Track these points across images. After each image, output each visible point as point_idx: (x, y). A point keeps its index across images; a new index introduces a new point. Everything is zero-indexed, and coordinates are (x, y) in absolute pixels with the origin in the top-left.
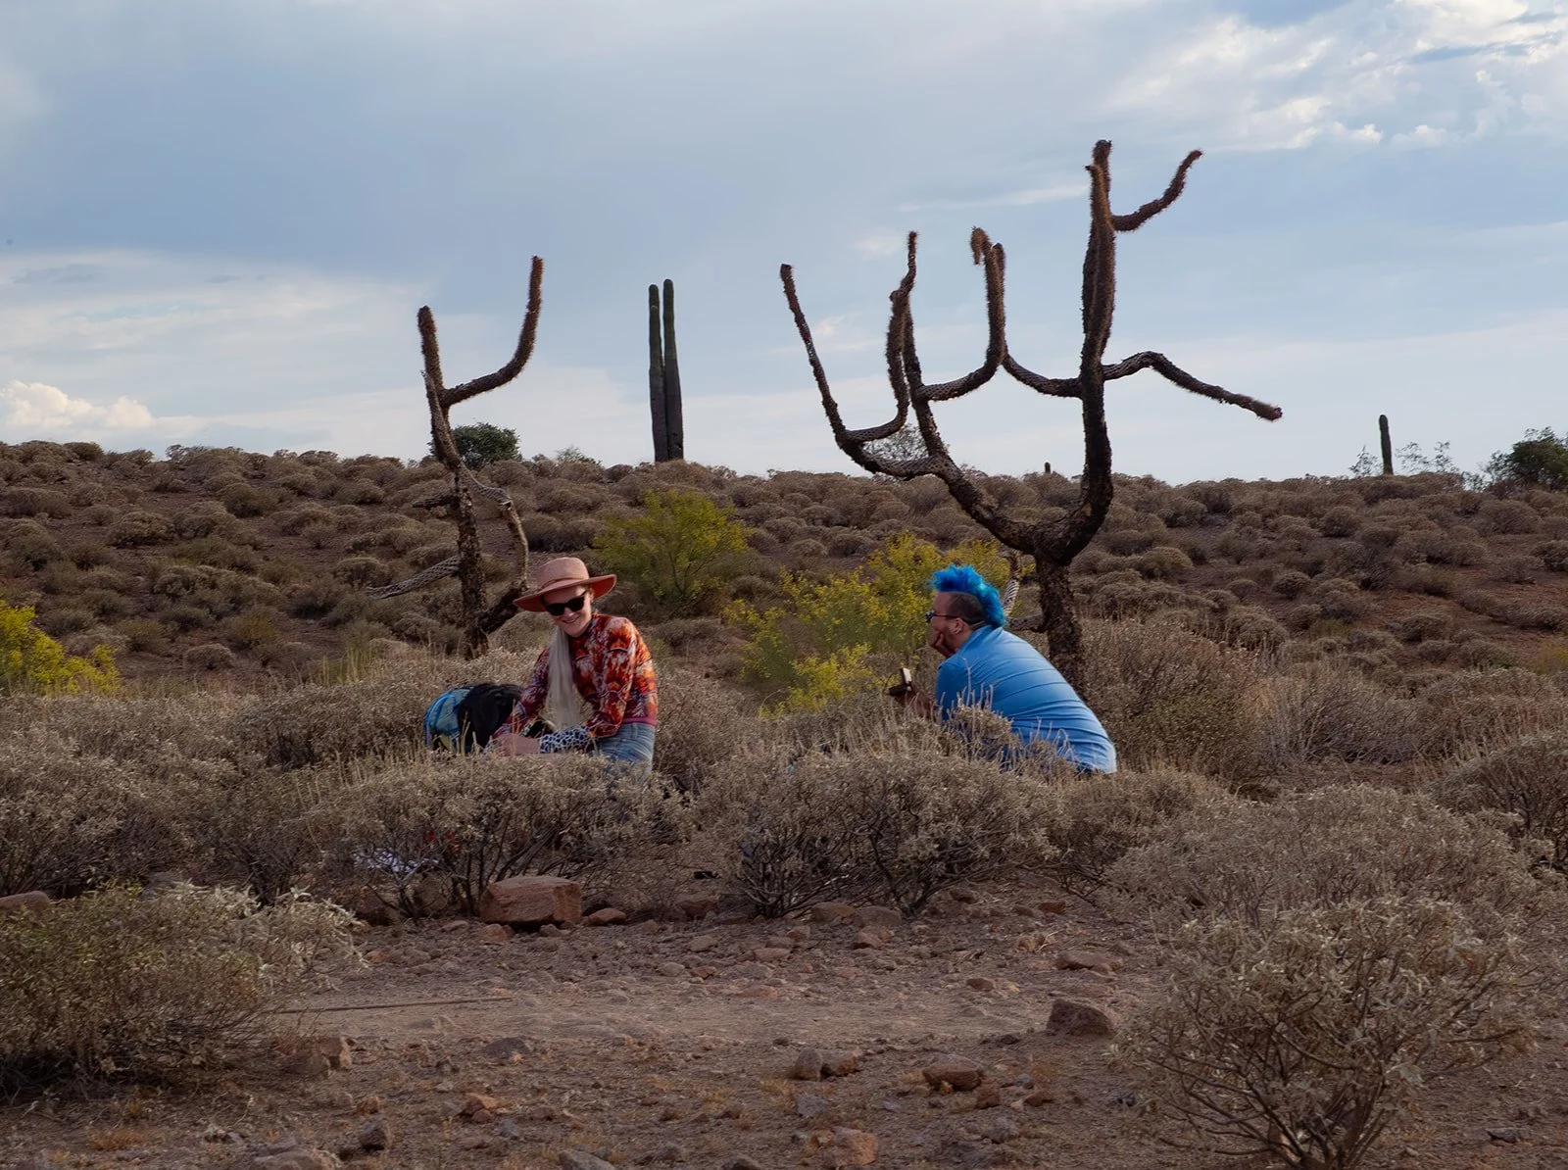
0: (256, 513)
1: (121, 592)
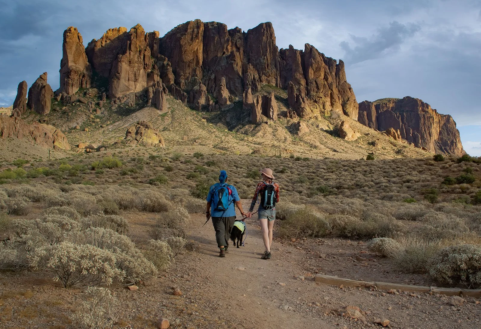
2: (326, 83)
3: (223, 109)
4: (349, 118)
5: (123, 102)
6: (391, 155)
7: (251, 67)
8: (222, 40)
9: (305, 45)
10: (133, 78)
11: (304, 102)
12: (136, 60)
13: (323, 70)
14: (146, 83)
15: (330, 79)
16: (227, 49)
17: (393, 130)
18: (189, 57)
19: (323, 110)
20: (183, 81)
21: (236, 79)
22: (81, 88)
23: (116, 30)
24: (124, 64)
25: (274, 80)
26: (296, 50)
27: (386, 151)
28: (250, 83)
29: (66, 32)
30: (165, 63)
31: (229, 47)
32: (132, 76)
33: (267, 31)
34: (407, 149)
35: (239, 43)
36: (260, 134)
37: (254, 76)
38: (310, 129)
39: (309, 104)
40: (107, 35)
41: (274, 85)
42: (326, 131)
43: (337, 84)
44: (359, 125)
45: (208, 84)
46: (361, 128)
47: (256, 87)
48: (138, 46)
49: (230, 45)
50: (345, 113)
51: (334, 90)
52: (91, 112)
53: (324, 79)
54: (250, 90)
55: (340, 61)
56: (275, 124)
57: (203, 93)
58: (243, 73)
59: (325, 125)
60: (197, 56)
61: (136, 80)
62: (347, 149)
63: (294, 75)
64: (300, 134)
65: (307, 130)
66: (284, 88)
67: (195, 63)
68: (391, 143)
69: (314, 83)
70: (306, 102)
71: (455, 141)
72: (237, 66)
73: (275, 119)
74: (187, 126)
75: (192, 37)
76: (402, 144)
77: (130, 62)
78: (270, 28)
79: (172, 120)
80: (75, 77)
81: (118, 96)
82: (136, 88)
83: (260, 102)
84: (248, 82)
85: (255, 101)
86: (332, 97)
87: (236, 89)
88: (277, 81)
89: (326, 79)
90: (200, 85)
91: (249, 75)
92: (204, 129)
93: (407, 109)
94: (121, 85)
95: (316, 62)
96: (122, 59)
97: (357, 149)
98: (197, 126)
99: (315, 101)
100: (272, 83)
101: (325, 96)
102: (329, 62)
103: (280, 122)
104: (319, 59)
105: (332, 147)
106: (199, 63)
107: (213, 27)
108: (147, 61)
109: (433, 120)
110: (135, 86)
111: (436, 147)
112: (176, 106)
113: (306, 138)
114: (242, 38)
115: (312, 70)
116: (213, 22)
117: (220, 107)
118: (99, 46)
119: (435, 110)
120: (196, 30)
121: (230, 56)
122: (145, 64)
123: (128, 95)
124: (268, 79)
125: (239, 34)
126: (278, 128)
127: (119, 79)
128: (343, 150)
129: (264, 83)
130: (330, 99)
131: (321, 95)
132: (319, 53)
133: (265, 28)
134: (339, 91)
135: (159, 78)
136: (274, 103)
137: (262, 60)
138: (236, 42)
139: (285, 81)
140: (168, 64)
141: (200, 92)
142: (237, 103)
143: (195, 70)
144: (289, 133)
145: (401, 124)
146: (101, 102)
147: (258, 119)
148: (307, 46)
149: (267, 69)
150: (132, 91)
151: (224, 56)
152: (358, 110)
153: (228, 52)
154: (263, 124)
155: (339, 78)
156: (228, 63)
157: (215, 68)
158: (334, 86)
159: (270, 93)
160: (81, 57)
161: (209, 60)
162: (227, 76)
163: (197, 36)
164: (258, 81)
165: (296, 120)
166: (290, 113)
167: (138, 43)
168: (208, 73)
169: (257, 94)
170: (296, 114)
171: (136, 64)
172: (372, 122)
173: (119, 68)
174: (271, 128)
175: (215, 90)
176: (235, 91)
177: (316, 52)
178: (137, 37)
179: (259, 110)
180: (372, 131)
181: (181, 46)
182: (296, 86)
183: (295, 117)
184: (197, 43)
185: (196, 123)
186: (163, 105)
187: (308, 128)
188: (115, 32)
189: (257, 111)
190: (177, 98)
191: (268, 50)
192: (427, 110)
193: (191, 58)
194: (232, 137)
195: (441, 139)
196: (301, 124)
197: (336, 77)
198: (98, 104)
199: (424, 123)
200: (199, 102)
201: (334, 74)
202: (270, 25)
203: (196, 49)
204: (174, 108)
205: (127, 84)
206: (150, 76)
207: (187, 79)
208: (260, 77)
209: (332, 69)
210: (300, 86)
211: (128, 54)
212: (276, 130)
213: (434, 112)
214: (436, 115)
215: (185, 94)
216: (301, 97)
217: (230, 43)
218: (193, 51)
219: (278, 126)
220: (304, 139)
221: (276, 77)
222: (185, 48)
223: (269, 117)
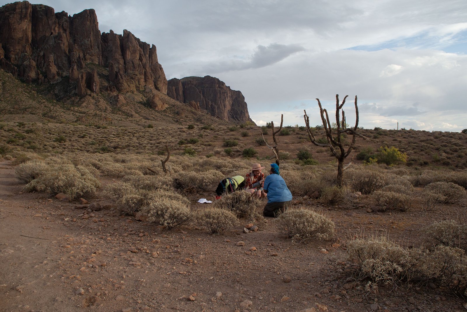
0: (438, 138)
1: (416, 146)
2: (141, 63)
3: (51, 83)
4: (159, 92)
6: (192, 122)
7: (76, 47)
8: (50, 22)
9: (124, 31)
11: (122, 78)
13: (138, 52)
15: (144, 60)
16: (54, 30)
17: (193, 102)
18: (18, 35)
19: (138, 85)
20: (13, 56)
21: (63, 57)
25: (97, 59)
26: (116, 34)
27: (188, 119)
28: (76, 61)
31: (57, 29)
33: (91, 17)
34: (205, 117)
35: (66, 25)
36: (84, 104)
37: (79, 55)
38: (127, 101)
39: (127, 80)
41: (97, 63)
42: (141, 103)
43: (151, 64)
44: (167, 97)
45: (38, 60)
46: (169, 101)
47: (81, 65)
49: (57, 27)
50: (157, 88)
51: (147, 69)
53: (139, 59)
54: (75, 67)
55: (153, 45)
56: (97, 96)
57: (33, 68)
58: (69, 52)
59: (139, 97)
60: (26, 34)
62: (157, 117)
63: (114, 55)
64: (119, 106)
65: (124, 102)
66: (106, 66)
67: (24, 41)
68: (193, 113)
69: (131, 62)
70: (124, 78)
71: (243, 111)
72: (64, 45)
73: (97, 92)
74: (18, 97)
75: (21, 16)
76: (201, 113)
78: (93, 14)
79: (3, 91)
83: (85, 78)
84: (74, 60)
85: (80, 77)
86: (145, 74)
87: (63, 65)
88: (99, 60)
89: (141, 59)
90: (29, 61)
91: (75, 54)
92: (34, 100)
93: (207, 85)
95: (132, 45)
97: (165, 118)
98: (28, 97)
99: (132, 78)
100: (95, 62)
101: (140, 74)
102: (144, 46)
103: (102, 94)
104: (135, 43)
105: (145, 115)
106: (28, 41)
107: (41, 9)
109: (227, 95)
111: (229, 116)
112: (7, 79)
113: (124, 108)
114: (69, 21)
115: (129, 52)
116: (41, 5)
117: (49, 81)
119: (229, 87)
120: (24, 10)
121: (57, 36)
125: (65, 17)
126: (100, 100)
128: (154, 118)
129: (89, 62)
130: (143, 77)
131: (137, 73)
132: (135, 38)
133: (89, 14)
134: (152, 70)
136: (96, 78)
137: (86, 42)
138: (63, 25)
139: (107, 60)
141: (29, 67)
142: (64, 77)
143: (24, 47)
144: (110, 104)
145: (202, 97)
147: (83, 92)
148: (125, 31)
149: (90, 49)
151: (52, 36)
152: (167, 86)
153: (56, 33)
154: (87, 96)
155: (152, 59)
156: (55, 42)
157: (44, 46)
158: (148, 66)
159: (93, 70)
161: (38, 38)
162: (55, 53)
163: (25, 16)
164: (83, 59)
165: (115, 94)
166: (110, 88)
168: (37, 50)
169: (83, 70)
170: (115, 88)
172: (179, 95)
174: (94, 99)
175: (44, 66)
176: (62, 67)
177: (133, 37)
179: (83, 84)
180: (178, 103)
181: (10, 24)
182: (116, 65)
183: (115, 91)
184: (25, 22)
185: (27, 94)
187: (126, 100)
189: (82, 84)
190: (8, 71)
191: (92, 33)
192: (222, 87)
193: (21, 36)
194: (60, 107)
195: (232, 110)
196: (119, 97)
197: (149, 58)
199: (220, 97)
200: (29, 76)
201: (147, 56)
202: (93, 12)
203: (25, 28)
204: (5, 80)
207: (17, 54)
208: (84, 56)
209: (146, 51)
210: (119, 65)
213: (228, 89)
214: (230, 91)
215: (16, 68)
216: (120, 75)
217: (57, 25)
218: (22, 30)
219: (100, 98)
220: (122, 109)
221: (99, 57)
222: (14, 27)
223: (92, 91)
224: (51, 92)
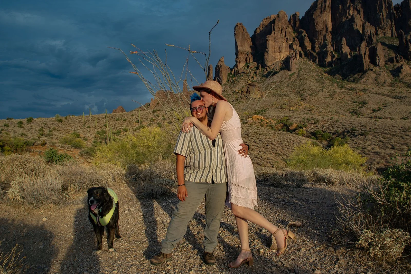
3: (343, 64)
5: (271, 69)
8: (345, 7)
10: (278, 51)
12: (279, 37)
14: (288, 52)
16: (349, 14)
18: (320, 27)
20: (317, 46)
22: (247, 63)
23: (268, 18)
24: (270, 41)
25: (389, 32)
28: (367, 38)
29: (235, 27)
30: (303, 35)
31: (351, 12)
32: (277, 49)
35: (359, 6)
36: (364, 80)
37: (370, 31)
40: (263, 23)
41: (390, 36)
47: (372, 40)
48: (280, 26)
49: (351, 10)
52: (250, 79)
56: (380, 70)
57: (329, 53)
58: (363, 31)
60: (326, 25)
61: (280, 51)
63: (408, 23)
64: (401, 76)
67: (325, 31)
72: (356, 26)
73: (381, 66)
75: (321, 10)
77: (275, 39)
79: (297, 78)
80: (241, 56)
81: (268, 65)
82: (280, 57)
83: (367, 53)
84: (365, 38)
85: (363, 53)
88: (392, 31)
91: (366, 31)
94: (270, 57)
96: (269, 38)
100: (387, 35)
103: (386, 67)
106: (328, 30)
108: (288, 36)
110: (280, 56)
113: (407, 79)
118: (258, 32)
120: (323, 4)
121: (351, 19)
122: (286, 39)
123: (275, 63)
124: (384, 31)
127: (268, 52)
129: (381, 36)
135: (298, 47)
136: (380, 52)
137: (378, 17)
138: (356, 6)
140: (305, 36)
141: (326, 53)
142: (354, 56)
143: (325, 36)
144: (391, 76)
146: (257, 71)
147: (365, 67)
149: (382, 23)
150: (278, 60)
151: (347, 20)
153: (350, 16)
154: (369, 71)
156: (349, 25)
160: (246, 42)
161: (337, 25)
163: (325, 9)
164: (374, 35)
165: (402, 63)
166: (396, 58)
167: (280, 24)
168: (336, 36)
170: (402, 58)
171: (279, 40)
173: (268, 45)
174: (375, 74)
178: (279, 20)
179: (366, 61)
181: (314, 20)
183: (402, 61)
184: (325, 14)
185: (316, 77)
186: (292, 67)
188: (268, 20)
189: (364, 61)
190: (310, 60)
191: (384, 6)
193: (322, 27)
196: (403, 67)
198: (255, 73)
200: (326, 61)
203: (325, 20)
205: (274, 56)
206: (291, 47)
207: (320, 44)
211: (273, 34)
212: (379, 75)
215: (317, 56)
217: (352, 9)
218: (323, 22)
219: (382, 72)
220: (404, 80)
221: (391, 29)
222: (317, 21)
223: (375, 64)
224: (340, 73)
